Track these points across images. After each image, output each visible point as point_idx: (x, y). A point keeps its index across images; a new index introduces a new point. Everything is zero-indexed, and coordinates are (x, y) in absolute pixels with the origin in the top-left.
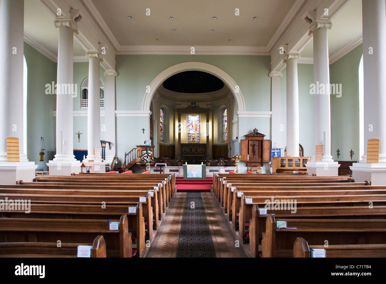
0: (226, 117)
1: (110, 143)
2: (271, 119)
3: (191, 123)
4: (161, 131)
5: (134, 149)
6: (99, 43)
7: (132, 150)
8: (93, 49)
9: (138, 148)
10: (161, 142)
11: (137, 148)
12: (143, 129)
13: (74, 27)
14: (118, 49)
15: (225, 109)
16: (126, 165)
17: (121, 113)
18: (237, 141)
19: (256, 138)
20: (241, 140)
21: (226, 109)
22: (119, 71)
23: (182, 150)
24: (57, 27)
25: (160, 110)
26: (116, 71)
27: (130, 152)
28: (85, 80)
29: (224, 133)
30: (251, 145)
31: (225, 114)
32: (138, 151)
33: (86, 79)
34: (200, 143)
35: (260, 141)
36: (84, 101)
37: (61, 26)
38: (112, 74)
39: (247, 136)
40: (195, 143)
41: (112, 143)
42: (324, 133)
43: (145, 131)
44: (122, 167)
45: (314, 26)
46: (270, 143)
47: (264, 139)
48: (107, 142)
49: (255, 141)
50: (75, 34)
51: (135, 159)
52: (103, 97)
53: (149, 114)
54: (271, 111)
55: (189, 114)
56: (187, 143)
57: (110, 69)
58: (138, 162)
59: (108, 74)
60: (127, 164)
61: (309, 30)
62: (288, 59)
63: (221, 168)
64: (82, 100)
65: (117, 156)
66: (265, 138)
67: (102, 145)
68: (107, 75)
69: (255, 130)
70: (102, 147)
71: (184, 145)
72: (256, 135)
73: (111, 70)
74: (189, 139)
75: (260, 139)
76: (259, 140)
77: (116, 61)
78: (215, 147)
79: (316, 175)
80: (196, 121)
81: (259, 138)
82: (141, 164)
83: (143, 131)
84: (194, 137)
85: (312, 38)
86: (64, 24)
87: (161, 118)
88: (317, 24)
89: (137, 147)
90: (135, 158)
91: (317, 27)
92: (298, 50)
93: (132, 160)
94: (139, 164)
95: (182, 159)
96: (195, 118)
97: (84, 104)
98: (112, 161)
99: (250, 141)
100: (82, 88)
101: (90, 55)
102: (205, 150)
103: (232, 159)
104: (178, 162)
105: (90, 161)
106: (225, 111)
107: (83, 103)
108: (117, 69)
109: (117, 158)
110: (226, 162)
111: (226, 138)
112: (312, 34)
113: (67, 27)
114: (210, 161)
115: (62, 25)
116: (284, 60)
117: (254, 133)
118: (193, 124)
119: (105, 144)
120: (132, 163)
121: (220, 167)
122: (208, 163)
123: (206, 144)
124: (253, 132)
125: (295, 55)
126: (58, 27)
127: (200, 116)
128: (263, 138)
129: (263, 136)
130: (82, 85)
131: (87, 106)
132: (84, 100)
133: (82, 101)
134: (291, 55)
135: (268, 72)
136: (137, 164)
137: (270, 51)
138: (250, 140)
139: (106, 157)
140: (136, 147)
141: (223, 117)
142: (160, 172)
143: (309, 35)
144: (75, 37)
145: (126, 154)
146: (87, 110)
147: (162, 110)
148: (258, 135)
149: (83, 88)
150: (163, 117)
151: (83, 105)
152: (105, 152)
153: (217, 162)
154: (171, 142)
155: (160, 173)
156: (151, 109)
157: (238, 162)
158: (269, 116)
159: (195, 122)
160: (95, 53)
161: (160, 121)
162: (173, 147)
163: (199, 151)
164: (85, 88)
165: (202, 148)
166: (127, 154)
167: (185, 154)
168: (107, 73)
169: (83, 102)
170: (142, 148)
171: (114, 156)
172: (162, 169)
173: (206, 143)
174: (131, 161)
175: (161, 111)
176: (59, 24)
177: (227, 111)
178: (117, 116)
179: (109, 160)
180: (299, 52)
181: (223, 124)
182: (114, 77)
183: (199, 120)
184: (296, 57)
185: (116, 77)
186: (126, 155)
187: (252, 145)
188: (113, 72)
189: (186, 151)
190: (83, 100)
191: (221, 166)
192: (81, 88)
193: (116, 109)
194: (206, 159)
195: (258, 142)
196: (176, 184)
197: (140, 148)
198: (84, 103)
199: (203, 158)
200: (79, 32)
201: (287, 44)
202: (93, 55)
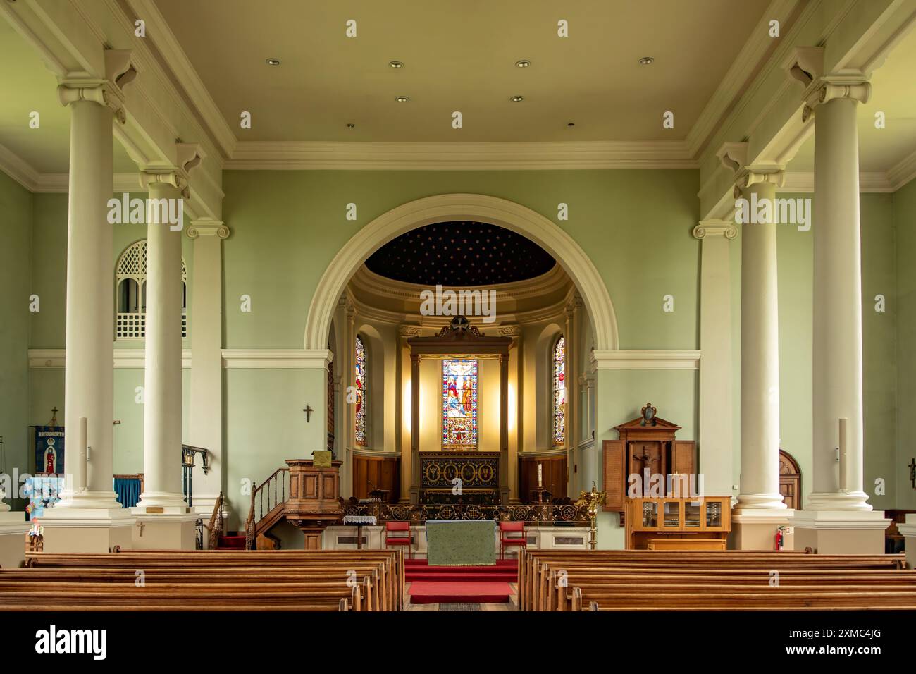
0: (563, 365)
1: (205, 453)
2: (698, 373)
3: (453, 384)
4: (358, 410)
5: (281, 472)
6: (179, 141)
7: (275, 475)
8: (159, 159)
9: (291, 468)
10: (358, 447)
11: (288, 470)
12: (307, 407)
13: (115, 102)
14: (230, 154)
15: (560, 339)
16: (256, 522)
17: (238, 358)
18: (593, 444)
19: (652, 434)
20: (605, 442)
21: (562, 339)
22: (234, 223)
23: (422, 473)
24: (65, 105)
25: (355, 342)
26: (225, 224)
27: (268, 481)
28: (128, 251)
29: (556, 416)
30: (634, 456)
31: (560, 353)
32: (291, 476)
33: (130, 249)
34: (481, 449)
35: (663, 446)
36: (125, 317)
37: (78, 101)
38: (213, 231)
39: (622, 430)
40: (465, 449)
41: (210, 453)
42: (842, 422)
43: (312, 414)
44: (243, 529)
45: (816, 95)
46: (695, 451)
47: (676, 439)
48: (198, 450)
49: (647, 446)
50: (116, 124)
51: (283, 503)
52: (185, 307)
53: (327, 360)
54: (698, 348)
55: (446, 356)
56: (439, 449)
57: (207, 215)
58: (290, 514)
59: (200, 234)
60: (257, 519)
61: (805, 103)
62: (748, 186)
63: (543, 531)
64: (120, 314)
65: (226, 496)
66: (679, 436)
67: (184, 461)
68: (198, 236)
69: (648, 409)
70: (185, 466)
71: (430, 456)
72: (649, 426)
73: (211, 219)
74: (445, 437)
75: (662, 437)
76: (659, 442)
77: (223, 190)
78: (526, 464)
79: (816, 552)
80: (468, 378)
81: (661, 434)
82: (302, 518)
83: (306, 412)
84: (462, 430)
85: (812, 130)
86: (87, 95)
87: (357, 369)
88: (825, 89)
89: (290, 464)
90: (283, 498)
91: (824, 98)
92: (778, 159)
93: (272, 507)
94: (296, 517)
95: (424, 502)
96: (465, 367)
97: (125, 329)
98: (212, 510)
99: (632, 446)
100: (118, 276)
101: (152, 179)
102: (497, 473)
103: (576, 502)
104: (413, 510)
105: (150, 510)
106: (559, 346)
107: (122, 326)
108: (225, 218)
109: (227, 500)
110: (556, 512)
111: (560, 435)
112: (812, 117)
113: (97, 104)
114: (510, 508)
115: (81, 99)
116: (735, 189)
117: (643, 421)
118: (459, 386)
119: (193, 455)
120: (272, 515)
121: (540, 528)
122: (502, 514)
123: (498, 454)
124: (642, 416)
125: (768, 174)
126: (69, 105)
127: (482, 362)
128: (671, 435)
129: (673, 428)
130: (120, 267)
131: (143, 335)
132: (125, 314)
133: (120, 317)
134: (756, 174)
135: (689, 222)
136: (288, 517)
137: (697, 156)
138: (633, 442)
139: (193, 496)
140: (287, 467)
141: (553, 363)
142: (356, 545)
143: (804, 121)
144: (116, 133)
145: (254, 486)
146: (143, 346)
147: (362, 343)
148: (658, 426)
149: (123, 277)
150: (362, 366)
151: (122, 332)
152: (191, 480)
153: (533, 513)
154: (389, 447)
155: (356, 548)
156: (331, 345)
157: (595, 511)
158: (692, 365)
159: (465, 380)
160: (169, 174)
161: (354, 378)
162: (395, 463)
163: (477, 476)
164: (128, 276)
165: (485, 467)
166: (257, 487)
167: (433, 487)
168: (197, 229)
169: (122, 320)
170: (304, 468)
171: (218, 495)
172: (363, 534)
173: (498, 449)
174: (269, 510)
175: (359, 344)
176: (72, 95)
177: (565, 346)
178: (230, 364)
179: (205, 506)
180: (782, 164)
181: (553, 389)
182: (220, 241)
183: (477, 375)
184: (773, 179)
185: (226, 242)
186: (255, 491)
187: (637, 459)
188: (215, 226)
189: (436, 477)
190: (122, 315)
191: (541, 524)
192: (115, 276)
193: (224, 346)
194: (497, 503)
195: (656, 449)
196: (408, 579)
197: (298, 468)
198: (125, 323)
199: (487, 498)
200: (129, 117)
201: (745, 140)
202: (162, 179)
